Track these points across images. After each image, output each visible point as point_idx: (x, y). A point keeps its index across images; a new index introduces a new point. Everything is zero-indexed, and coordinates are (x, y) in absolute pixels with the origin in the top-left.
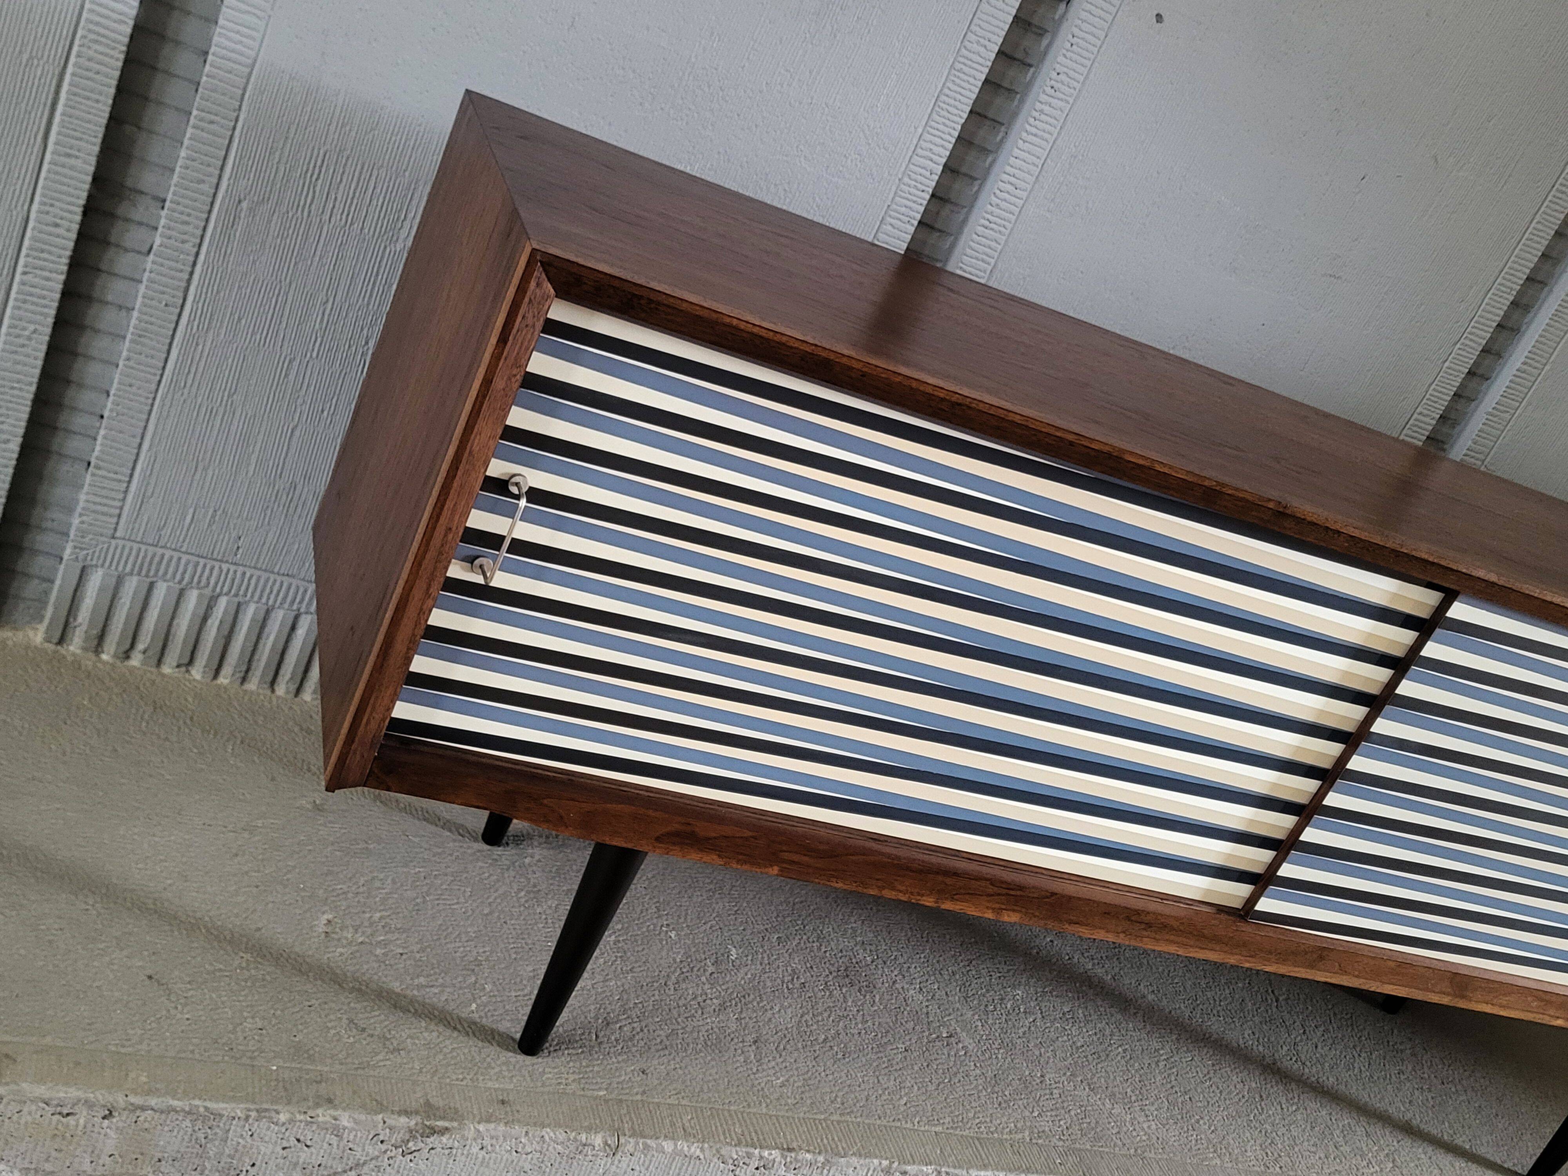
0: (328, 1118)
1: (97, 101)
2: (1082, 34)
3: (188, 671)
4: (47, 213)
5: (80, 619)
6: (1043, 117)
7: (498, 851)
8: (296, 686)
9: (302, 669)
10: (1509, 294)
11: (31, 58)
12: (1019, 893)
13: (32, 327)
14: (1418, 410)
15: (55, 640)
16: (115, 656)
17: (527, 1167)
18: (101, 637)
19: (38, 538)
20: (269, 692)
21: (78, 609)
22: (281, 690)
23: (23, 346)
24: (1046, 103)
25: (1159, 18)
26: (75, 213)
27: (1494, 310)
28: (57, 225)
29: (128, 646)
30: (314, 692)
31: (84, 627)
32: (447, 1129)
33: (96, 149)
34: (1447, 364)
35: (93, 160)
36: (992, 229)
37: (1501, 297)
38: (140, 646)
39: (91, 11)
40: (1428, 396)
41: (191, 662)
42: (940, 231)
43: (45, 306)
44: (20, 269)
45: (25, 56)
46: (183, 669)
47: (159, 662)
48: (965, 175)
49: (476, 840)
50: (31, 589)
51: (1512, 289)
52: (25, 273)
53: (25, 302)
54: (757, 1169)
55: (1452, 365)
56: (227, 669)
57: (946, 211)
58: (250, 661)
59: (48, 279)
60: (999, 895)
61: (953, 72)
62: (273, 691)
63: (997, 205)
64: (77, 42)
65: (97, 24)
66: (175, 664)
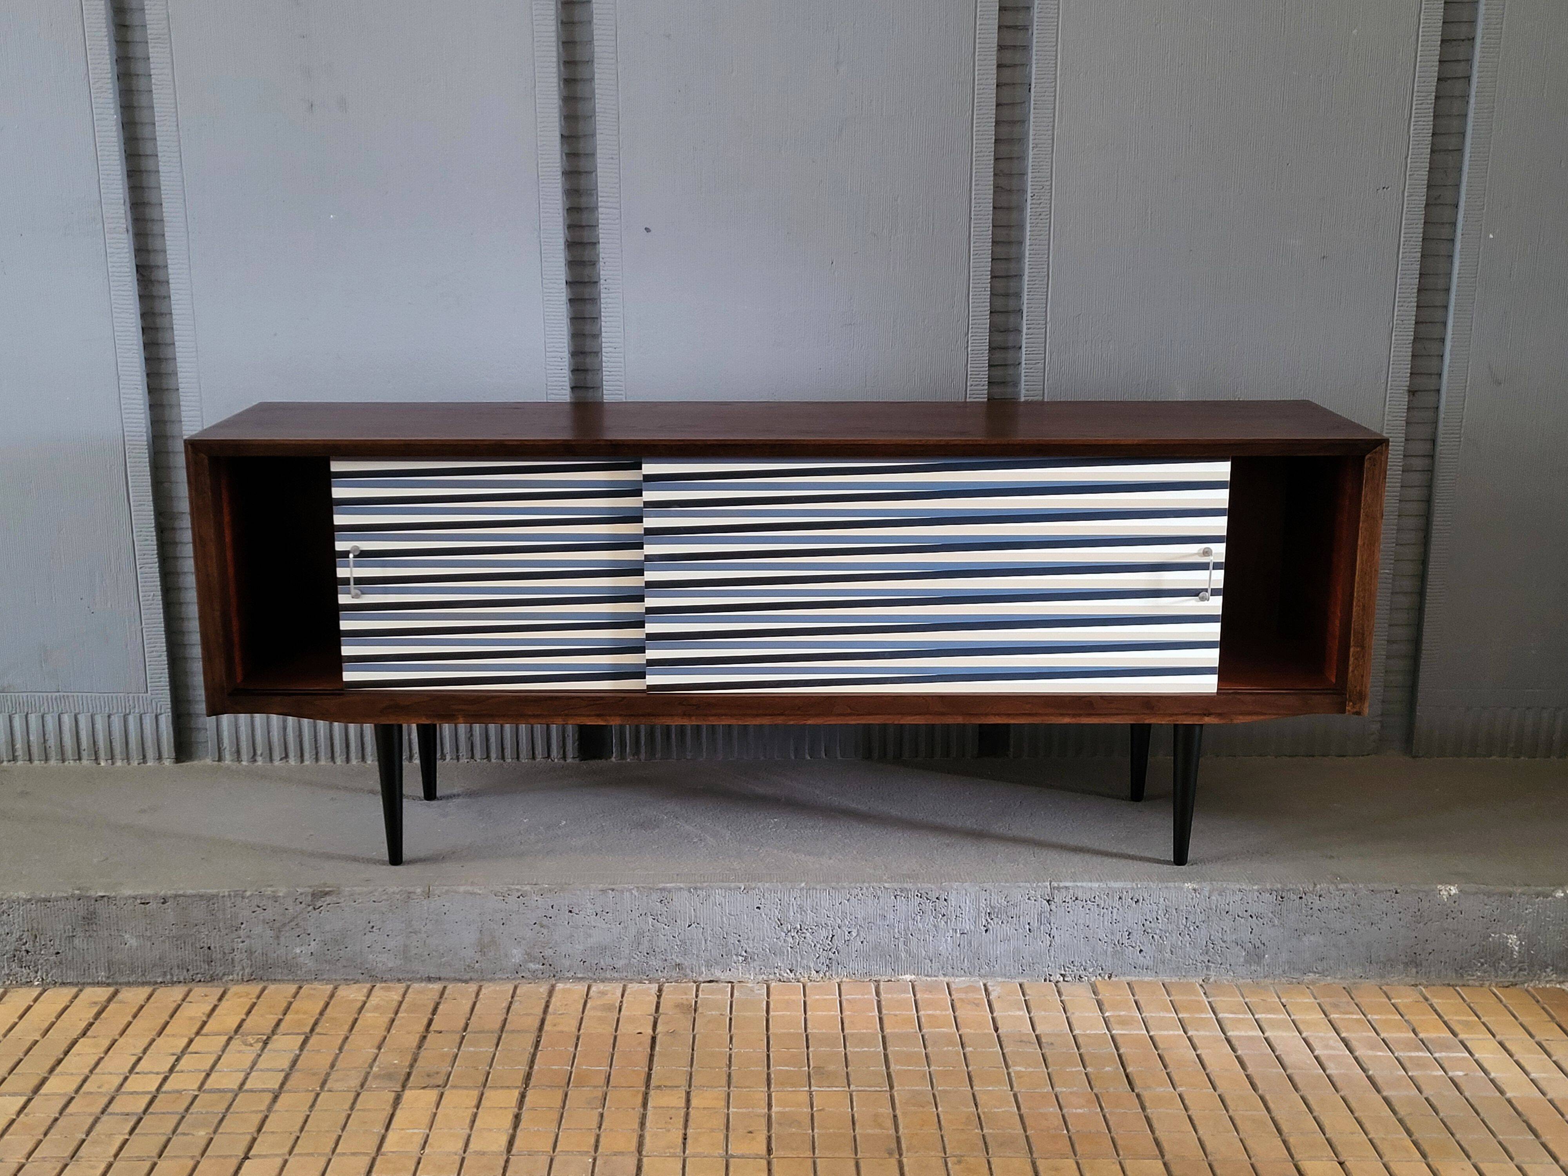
0: (269, 893)
1: (144, 475)
2: (607, 256)
3: (287, 761)
4: (140, 536)
5: (225, 745)
6: (610, 305)
7: (434, 803)
8: (345, 757)
9: (344, 745)
10: (985, 291)
11: (111, 467)
12: (601, 702)
13: (152, 594)
14: (968, 384)
15: (217, 759)
16: (248, 761)
17: (384, 910)
18: (238, 752)
19: (196, 707)
20: (332, 764)
21: (222, 740)
22: (339, 761)
23: (151, 605)
24: (606, 298)
25: (648, 230)
26: (152, 532)
27: (980, 304)
28: (147, 540)
29: (252, 754)
30: (356, 758)
31: (228, 748)
32: (331, 891)
33: (151, 498)
34: (969, 349)
35: (151, 503)
36: (612, 375)
37: (980, 295)
38: (259, 752)
39: (128, 436)
40: (969, 373)
41: (287, 756)
42: (593, 388)
43: (154, 582)
44: (138, 567)
45: (108, 466)
46: (284, 761)
47: (271, 760)
48: (590, 353)
49: (421, 800)
50: (201, 736)
51: (985, 288)
52: (141, 568)
53: (145, 582)
54: (519, 897)
55: (974, 348)
56: (307, 755)
57: (589, 376)
58: (316, 748)
59: (151, 568)
60: (591, 705)
61: (545, 302)
62: (335, 763)
63: (608, 361)
64: (127, 452)
65: (132, 440)
66: (279, 759)
